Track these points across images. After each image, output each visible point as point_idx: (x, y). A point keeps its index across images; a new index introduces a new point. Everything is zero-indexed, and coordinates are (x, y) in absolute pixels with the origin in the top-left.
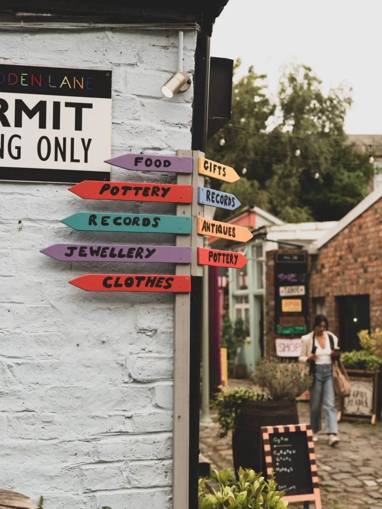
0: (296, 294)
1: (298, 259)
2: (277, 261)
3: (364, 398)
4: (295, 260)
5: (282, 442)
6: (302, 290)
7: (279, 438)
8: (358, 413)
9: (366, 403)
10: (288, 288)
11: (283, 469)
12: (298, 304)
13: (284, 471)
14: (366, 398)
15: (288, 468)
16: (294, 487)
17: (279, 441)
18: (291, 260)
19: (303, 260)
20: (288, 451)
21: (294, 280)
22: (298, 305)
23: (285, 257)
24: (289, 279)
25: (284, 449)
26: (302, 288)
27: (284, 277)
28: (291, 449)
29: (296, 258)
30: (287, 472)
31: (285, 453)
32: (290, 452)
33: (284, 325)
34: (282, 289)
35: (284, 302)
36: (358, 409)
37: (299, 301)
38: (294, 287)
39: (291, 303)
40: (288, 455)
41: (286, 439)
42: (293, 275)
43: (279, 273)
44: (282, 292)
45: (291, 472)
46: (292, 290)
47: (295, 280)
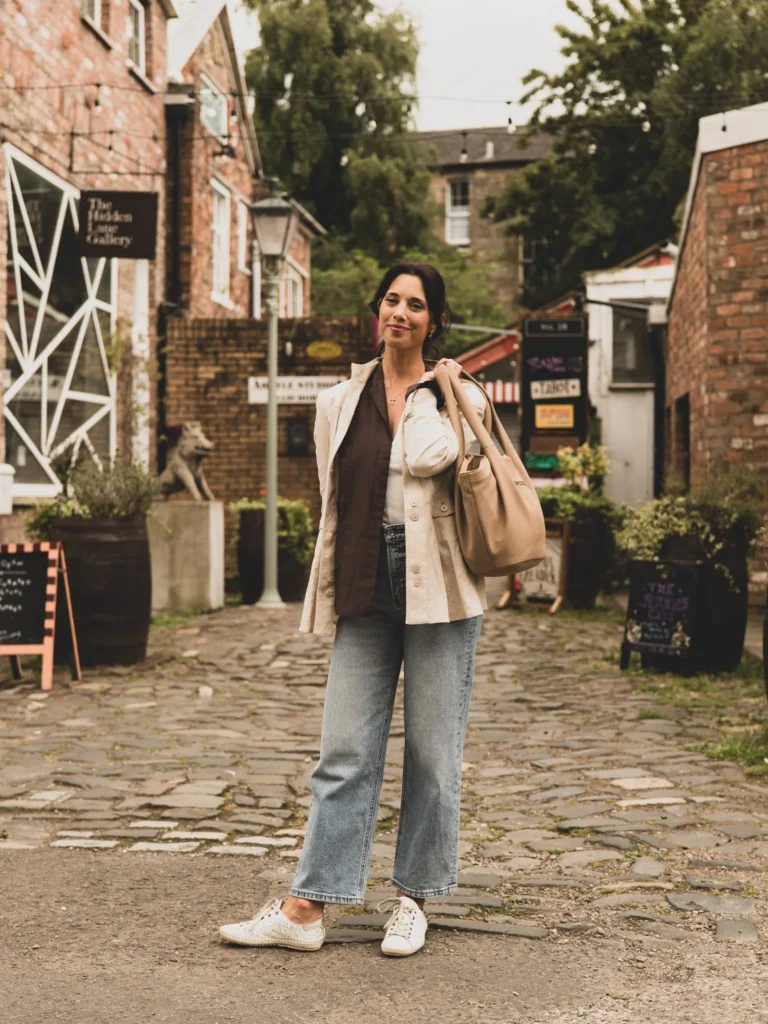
0: (563, 394)
1: (569, 330)
2: (528, 335)
3: (549, 569)
4: (563, 332)
5: (14, 568)
6: (574, 387)
7: (9, 560)
8: (541, 595)
9: (553, 578)
10: (548, 384)
11: (7, 607)
12: (566, 414)
13: (7, 611)
14: (552, 567)
15: (15, 605)
16: (19, 634)
17: (9, 566)
18: (556, 331)
19: (579, 331)
20: (19, 580)
21: (558, 369)
22: (567, 416)
23: (544, 327)
24: (549, 367)
25: (14, 578)
26: (576, 382)
27: (539, 363)
28: (24, 578)
29: (565, 327)
30: (12, 612)
31: (14, 584)
32: (23, 583)
33: (539, 452)
34: (535, 385)
35: (539, 409)
36: (541, 586)
37: (569, 408)
38: (558, 382)
39: (553, 411)
40: (19, 586)
41: (20, 564)
42: (556, 360)
43: (532, 356)
44: (536, 391)
45: (18, 612)
46: (556, 388)
47: (563, 369)
